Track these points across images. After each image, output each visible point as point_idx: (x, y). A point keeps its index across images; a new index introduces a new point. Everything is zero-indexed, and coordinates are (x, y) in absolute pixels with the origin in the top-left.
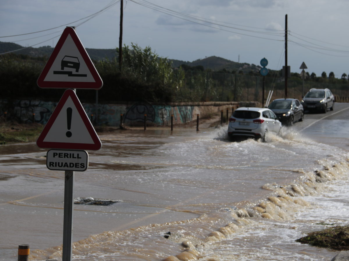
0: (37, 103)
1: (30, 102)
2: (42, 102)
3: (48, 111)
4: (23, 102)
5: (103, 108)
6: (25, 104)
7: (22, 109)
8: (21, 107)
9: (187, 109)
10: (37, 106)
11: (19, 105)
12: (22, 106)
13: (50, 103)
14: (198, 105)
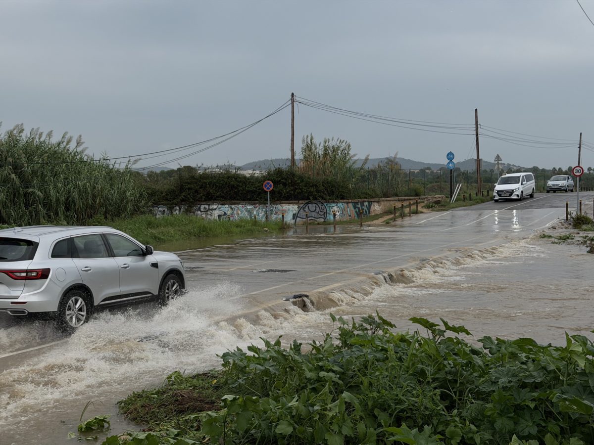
0: (215, 207)
1: (209, 207)
2: (220, 206)
3: (225, 214)
4: (202, 207)
5: (276, 208)
6: (205, 208)
7: (202, 213)
8: (201, 212)
9: (364, 205)
10: (215, 209)
11: (199, 209)
12: (202, 210)
13: (227, 206)
14: (378, 202)
